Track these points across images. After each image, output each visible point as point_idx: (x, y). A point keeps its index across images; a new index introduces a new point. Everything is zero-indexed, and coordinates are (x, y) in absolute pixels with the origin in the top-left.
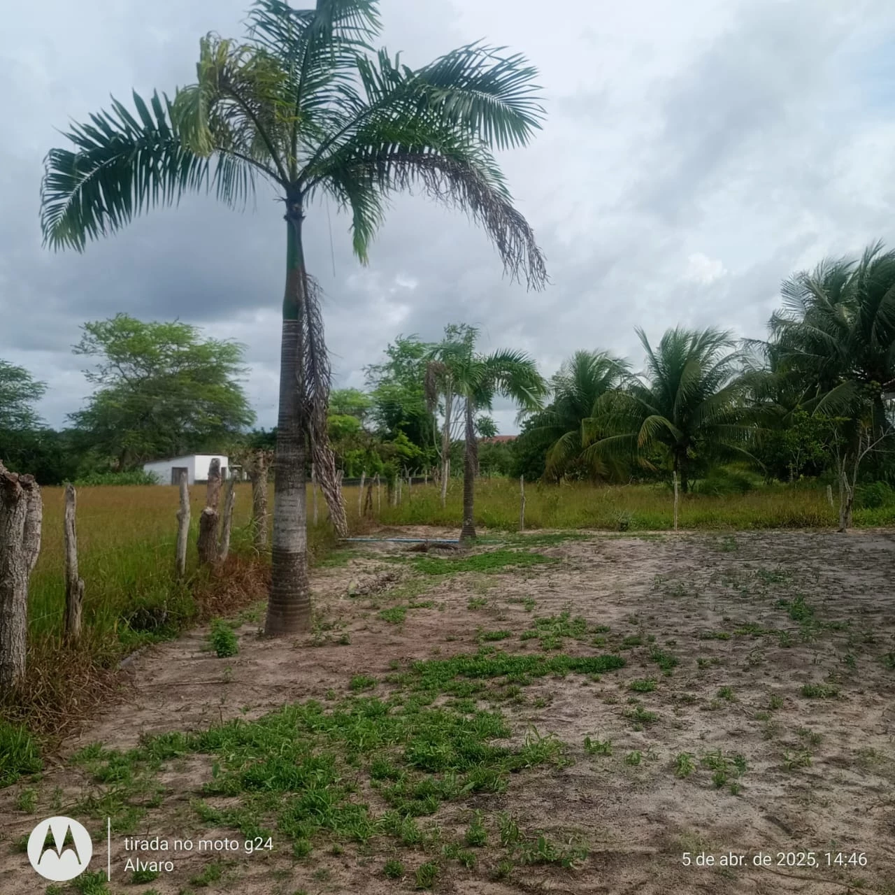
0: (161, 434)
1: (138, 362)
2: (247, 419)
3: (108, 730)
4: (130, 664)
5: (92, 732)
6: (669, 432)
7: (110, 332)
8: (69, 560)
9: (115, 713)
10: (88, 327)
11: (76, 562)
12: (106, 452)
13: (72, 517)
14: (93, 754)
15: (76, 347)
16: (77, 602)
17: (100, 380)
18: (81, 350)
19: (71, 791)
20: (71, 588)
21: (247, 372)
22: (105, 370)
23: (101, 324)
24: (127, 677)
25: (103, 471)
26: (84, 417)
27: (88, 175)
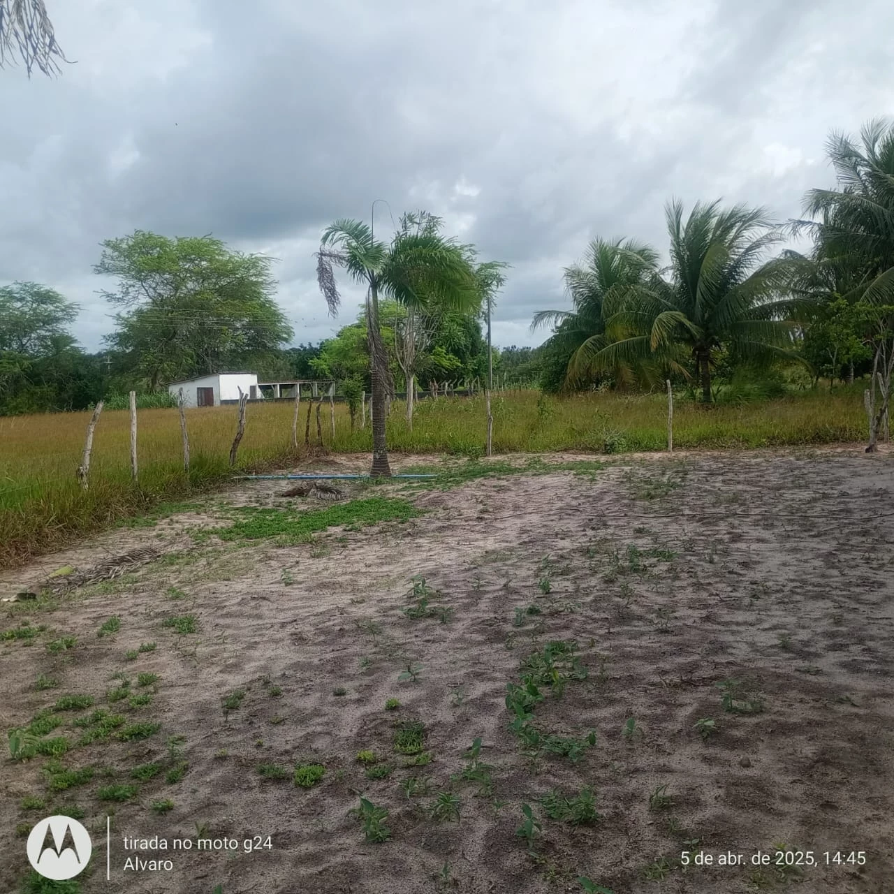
2: (284, 336)
6: (688, 331)
18: (102, 269)
21: (274, 285)
23: (122, 241)
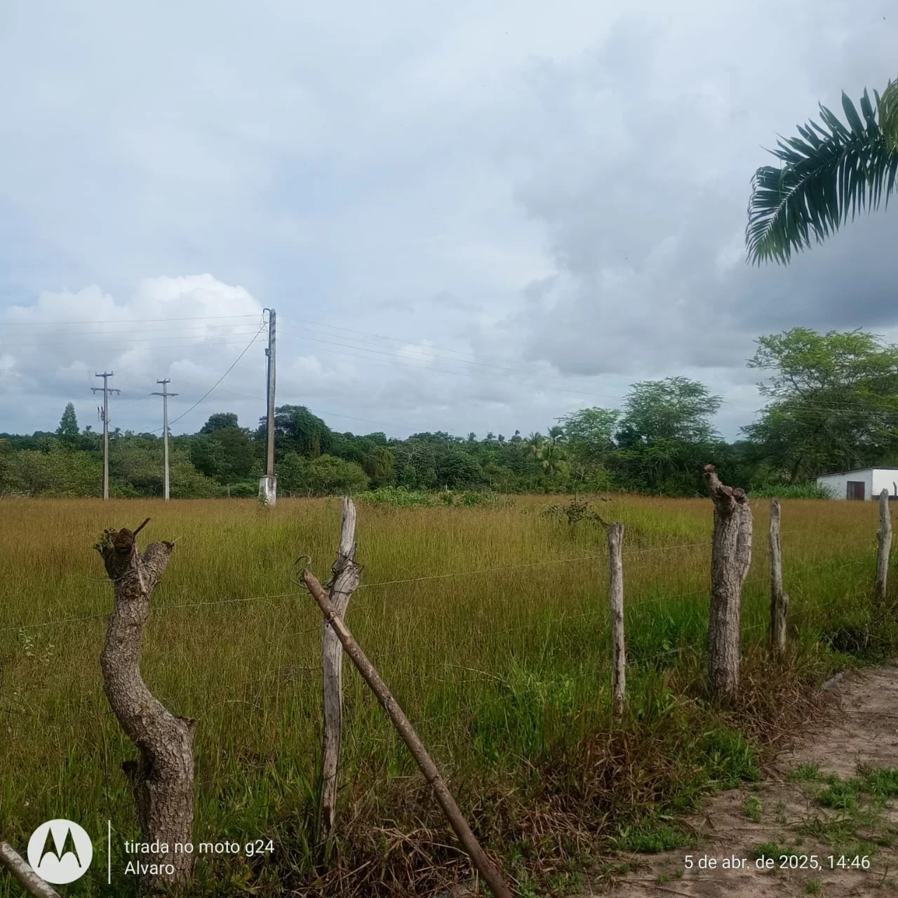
0: (834, 447)
1: (812, 373)
3: (821, 752)
4: (834, 686)
5: (805, 750)
7: (786, 344)
8: (773, 573)
9: (825, 734)
10: (763, 341)
11: (781, 577)
12: (778, 464)
13: (777, 532)
14: (810, 774)
15: (751, 361)
16: (782, 616)
17: (773, 394)
18: (755, 364)
19: (794, 808)
20: (776, 602)
22: (778, 382)
23: (775, 338)
24: (832, 698)
25: (775, 482)
26: (757, 430)
27: (794, 189)
